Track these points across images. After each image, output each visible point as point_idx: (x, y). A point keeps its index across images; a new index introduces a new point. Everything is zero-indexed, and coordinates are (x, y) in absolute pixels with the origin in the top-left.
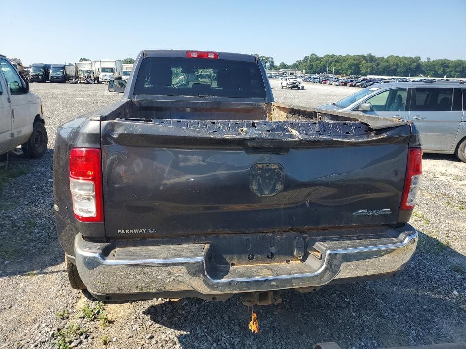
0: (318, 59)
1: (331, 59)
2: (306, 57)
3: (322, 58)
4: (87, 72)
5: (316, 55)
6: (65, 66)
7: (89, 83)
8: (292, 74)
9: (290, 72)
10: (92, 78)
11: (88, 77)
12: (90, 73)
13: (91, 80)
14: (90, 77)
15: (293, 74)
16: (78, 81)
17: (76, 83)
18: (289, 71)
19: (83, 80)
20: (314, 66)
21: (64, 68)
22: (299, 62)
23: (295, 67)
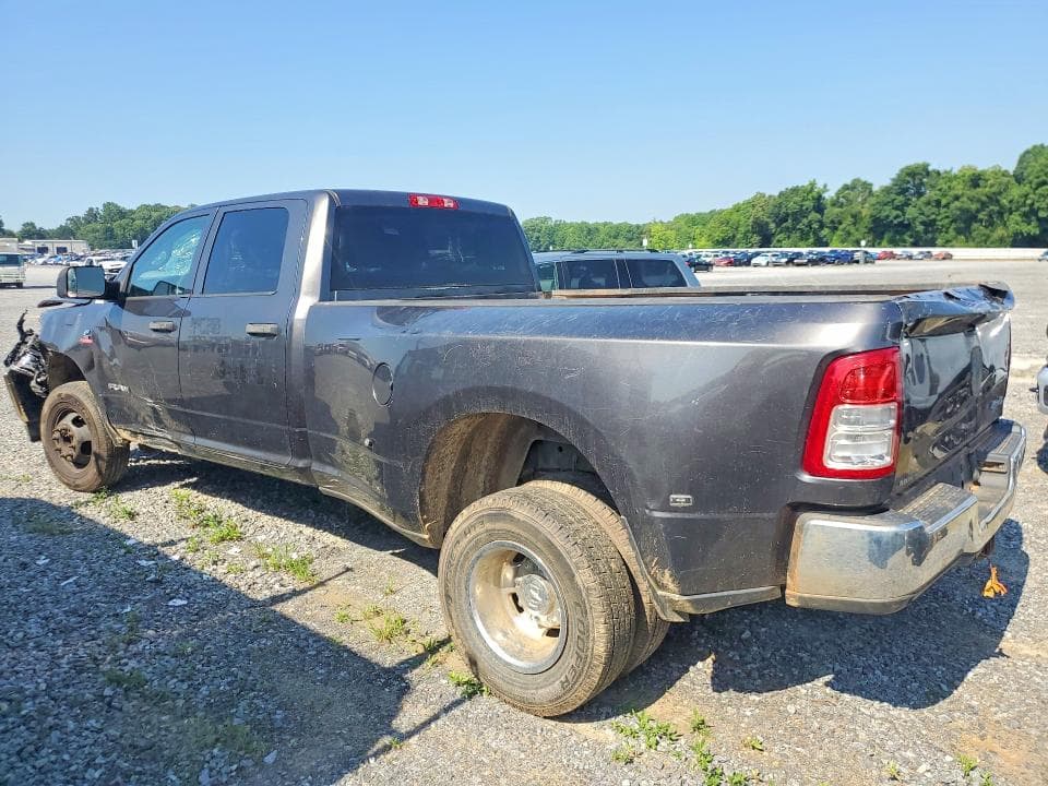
0: (122, 214)
1: (155, 215)
2: (91, 209)
3: (132, 212)
5: (116, 206)
8: (62, 250)
9: (56, 245)
15: (65, 250)
18: (53, 245)
20: (118, 232)
22: (75, 220)
23: (65, 233)
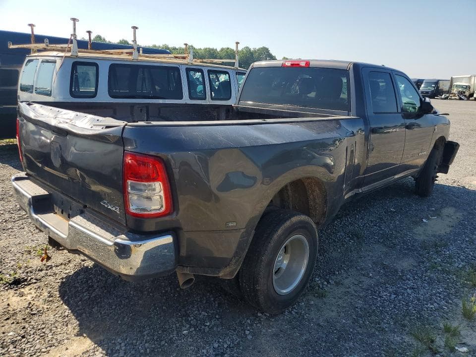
4: (462, 87)
6: (439, 81)
7: (461, 99)
10: (467, 94)
11: (462, 93)
12: (466, 88)
13: (465, 96)
14: (464, 92)
16: (448, 97)
17: (446, 98)
19: (455, 96)
21: (437, 83)
